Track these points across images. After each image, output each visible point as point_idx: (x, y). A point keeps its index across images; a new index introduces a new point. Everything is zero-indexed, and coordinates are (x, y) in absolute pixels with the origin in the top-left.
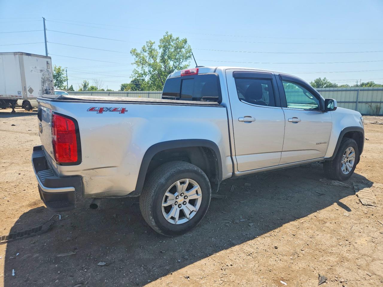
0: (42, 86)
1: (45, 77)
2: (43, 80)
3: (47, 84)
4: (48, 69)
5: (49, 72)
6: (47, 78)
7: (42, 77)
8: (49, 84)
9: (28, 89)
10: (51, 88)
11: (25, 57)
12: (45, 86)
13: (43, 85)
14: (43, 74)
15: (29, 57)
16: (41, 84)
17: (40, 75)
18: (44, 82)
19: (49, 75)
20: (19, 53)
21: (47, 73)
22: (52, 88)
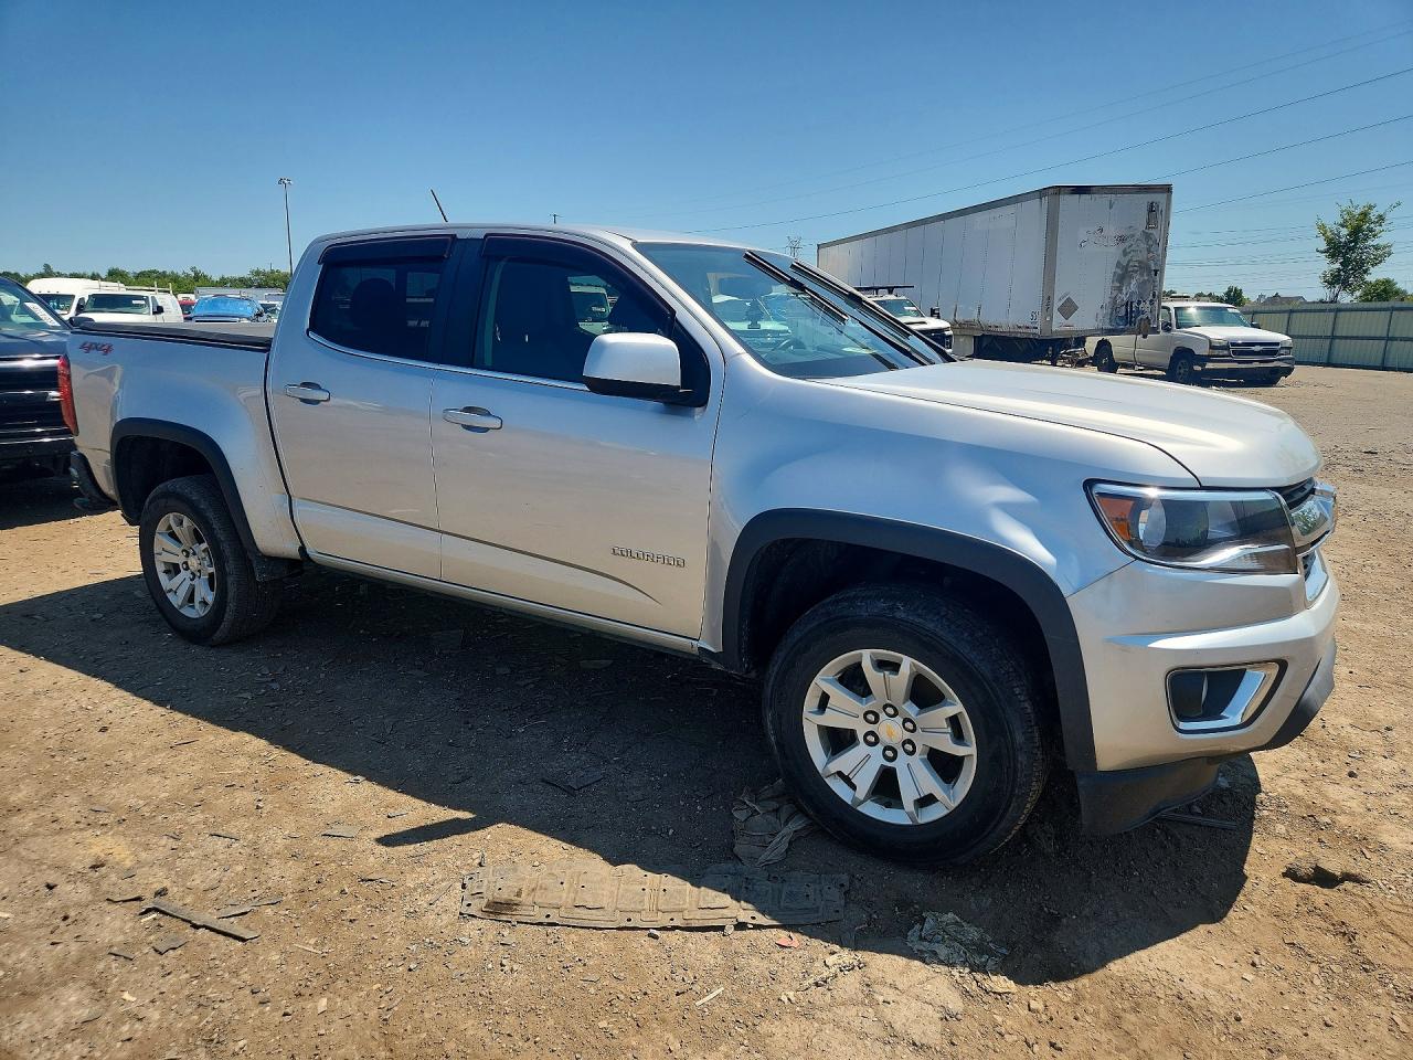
0: (1115, 293)
1: (1129, 262)
2: (1119, 271)
3: (1134, 282)
4: (1150, 231)
5: (1151, 243)
6: (1140, 262)
7: (1118, 262)
8: (1144, 282)
9: (1057, 304)
10: (1151, 298)
11: (1068, 201)
12: (1124, 292)
13: (1120, 290)
14: (1124, 251)
15: (1084, 196)
16: (1109, 284)
17: (1113, 253)
18: (1123, 276)
19: (1149, 251)
20: (1051, 191)
21: (1143, 246)
22: (1154, 295)
